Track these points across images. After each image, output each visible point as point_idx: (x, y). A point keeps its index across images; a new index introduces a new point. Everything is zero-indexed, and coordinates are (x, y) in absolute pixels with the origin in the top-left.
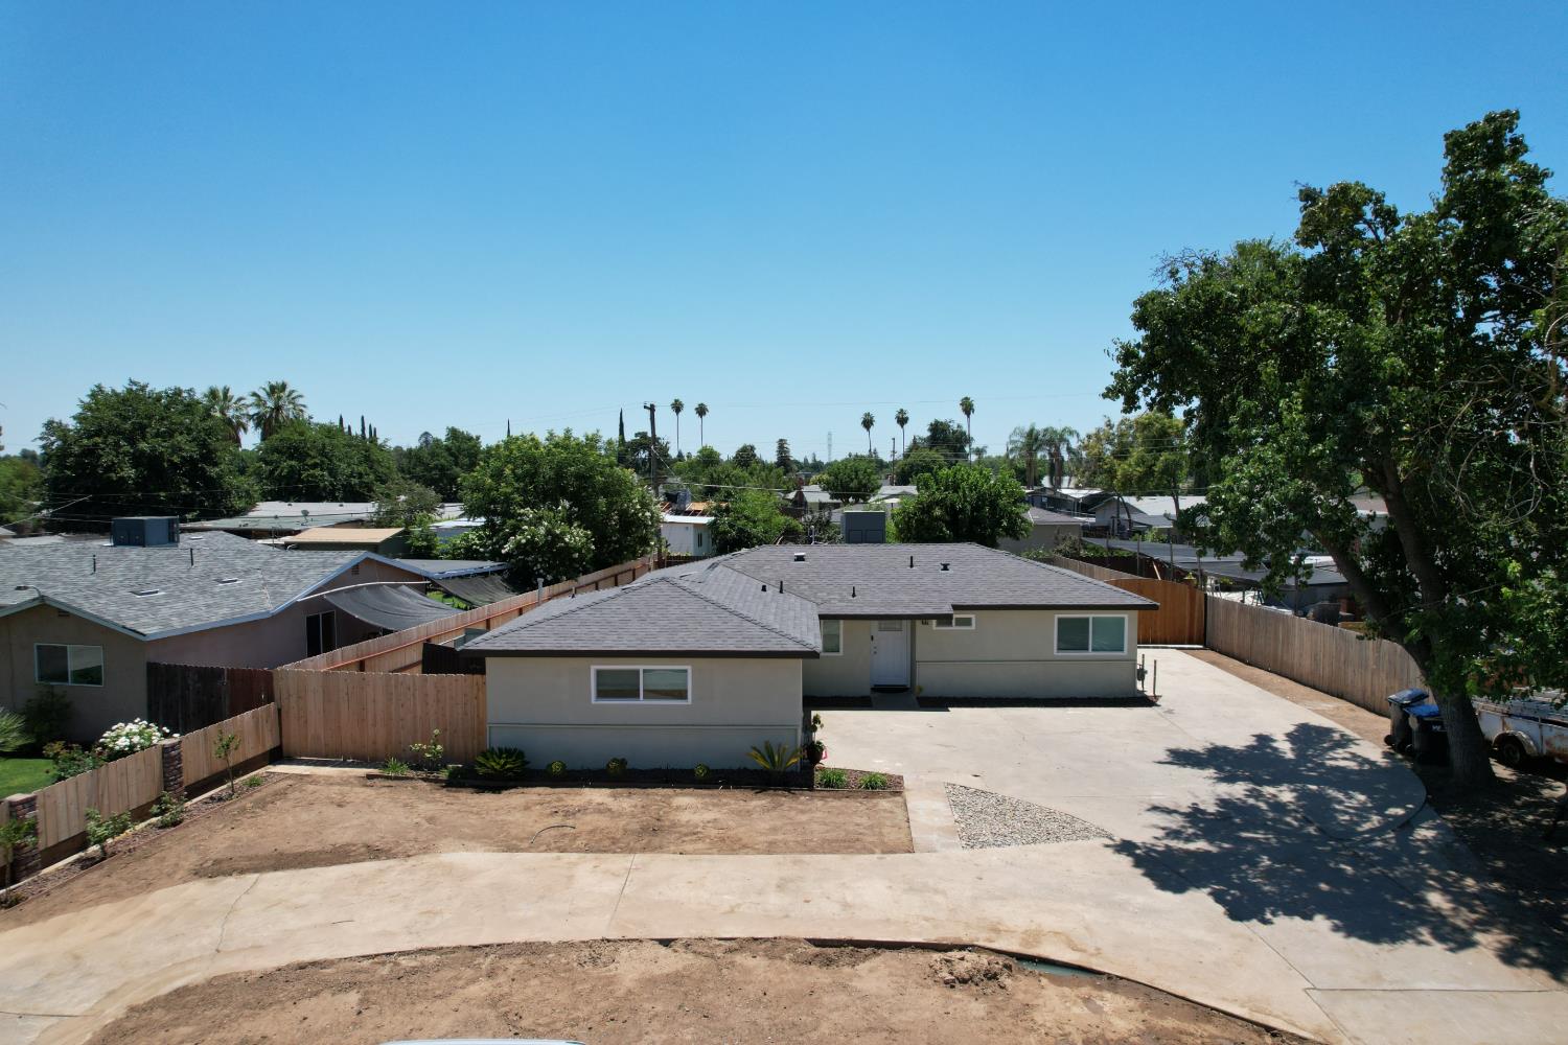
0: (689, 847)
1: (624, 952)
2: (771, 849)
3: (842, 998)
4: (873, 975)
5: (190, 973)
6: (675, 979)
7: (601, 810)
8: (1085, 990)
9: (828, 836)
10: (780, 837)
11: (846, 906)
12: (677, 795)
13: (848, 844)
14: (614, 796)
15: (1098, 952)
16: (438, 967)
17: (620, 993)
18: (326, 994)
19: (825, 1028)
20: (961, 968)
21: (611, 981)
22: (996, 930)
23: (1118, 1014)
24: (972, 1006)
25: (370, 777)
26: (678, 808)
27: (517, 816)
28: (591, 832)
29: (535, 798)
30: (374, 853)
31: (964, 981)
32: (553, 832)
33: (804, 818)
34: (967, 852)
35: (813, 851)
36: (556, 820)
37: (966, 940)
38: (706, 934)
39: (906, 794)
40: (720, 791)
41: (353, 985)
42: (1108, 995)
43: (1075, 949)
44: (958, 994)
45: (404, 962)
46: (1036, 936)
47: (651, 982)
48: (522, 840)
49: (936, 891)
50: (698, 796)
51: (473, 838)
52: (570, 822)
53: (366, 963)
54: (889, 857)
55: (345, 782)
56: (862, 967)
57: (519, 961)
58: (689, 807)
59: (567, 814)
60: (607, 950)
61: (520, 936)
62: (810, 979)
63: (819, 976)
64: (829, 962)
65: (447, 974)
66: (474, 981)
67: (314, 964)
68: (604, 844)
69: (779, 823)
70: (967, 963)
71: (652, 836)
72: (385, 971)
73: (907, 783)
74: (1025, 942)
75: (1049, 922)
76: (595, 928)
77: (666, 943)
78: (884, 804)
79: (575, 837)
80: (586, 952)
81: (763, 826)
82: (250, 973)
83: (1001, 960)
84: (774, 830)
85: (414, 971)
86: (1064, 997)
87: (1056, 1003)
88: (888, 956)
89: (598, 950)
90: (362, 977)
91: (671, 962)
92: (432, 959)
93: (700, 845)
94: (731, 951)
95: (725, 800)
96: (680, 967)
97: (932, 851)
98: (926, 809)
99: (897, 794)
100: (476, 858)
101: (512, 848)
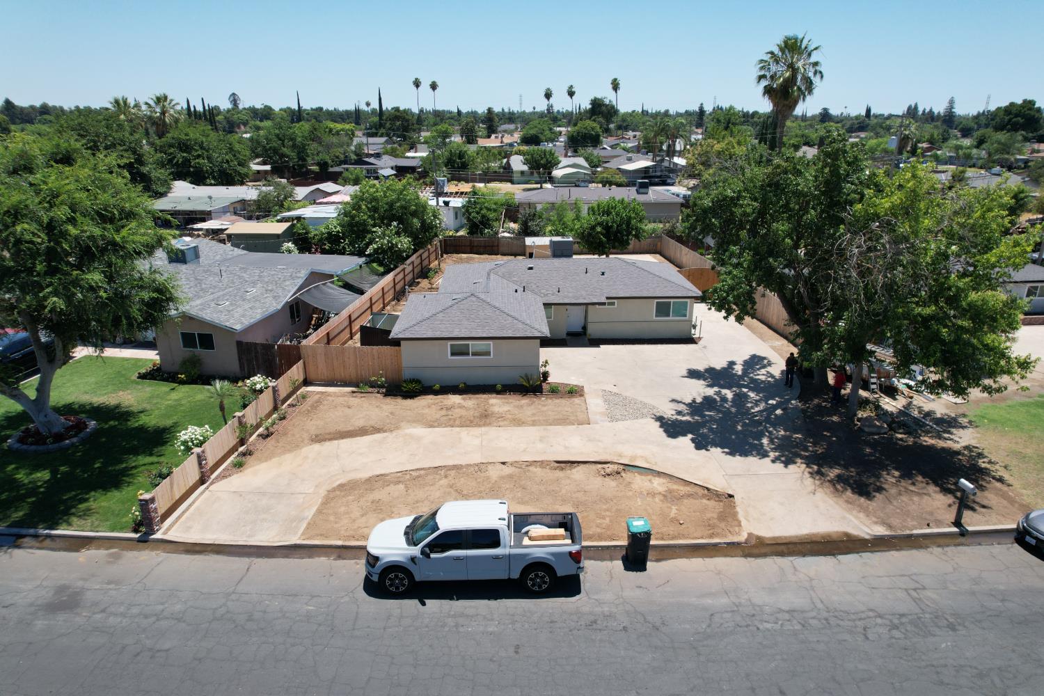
0: (501, 423)
1: (490, 467)
2: (534, 423)
3: (568, 481)
4: (578, 473)
5: (338, 479)
6: (510, 476)
7: (461, 407)
8: (649, 477)
9: (556, 417)
10: (536, 418)
11: (566, 447)
12: (490, 398)
13: (563, 421)
14: (464, 399)
15: (656, 464)
16: (427, 475)
17: (493, 482)
18: (392, 485)
19: (564, 491)
20: (608, 471)
21: (488, 478)
22: (620, 456)
23: (658, 484)
24: (611, 483)
25: (353, 392)
26: (492, 405)
27: (426, 411)
28: (460, 417)
29: (430, 401)
30: (377, 430)
31: (609, 475)
32: (445, 418)
33: (545, 409)
34: (610, 424)
35: (551, 425)
36: (444, 412)
37: (609, 460)
38: (517, 459)
39: (586, 396)
40: (507, 396)
41: (399, 482)
42: (657, 478)
43: (648, 463)
44: (607, 479)
45: (414, 474)
46: (634, 458)
47: (502, 478)
48: (433, 422)
49: (599, 441)
50: (499, 398)
51: (414, 422)
52: (450, 413)
53: (399, 474)
54: (580, 426)
55: (343, 395)
56: (574, 471)
57: (454, 472)
58: (497, 404)
59: (448, 409)
60: (483, 467)
61: (451, 463)
62: (556, 475)
63: (559, 474)
64: (562, 469)
65: (430, 477)
66: (440, 479)
67: (382, 475)
68: (468, 423)
69: (534, 411)
70: (610, 468)
71: (485, 418)
72: (408, 477)
73: (586, 390)
74: (631, 460)
75: (639, 452)
76: (476, 458)
77: (504, 463)
78: (577, 400)
79: (455, 420)
80: (477, 468)
81: (529, 413)
82: (361, 479)
83: (622, 467)
84: (534, 415)
85: (418, 477)
86: (643, 480)
87: (639, 482)
88: (582, 466)
89: (480, 467)
90: (401, 479)
91: (507, 470)
92: (422, 472)
93: (505, 423)
94: (527, 466)
95: (510, 401)
96: (511, 472)
97: (597, 423)
98: (594, 403)
99: (582, 395)
100: (419, 431)
101: (431, 426)
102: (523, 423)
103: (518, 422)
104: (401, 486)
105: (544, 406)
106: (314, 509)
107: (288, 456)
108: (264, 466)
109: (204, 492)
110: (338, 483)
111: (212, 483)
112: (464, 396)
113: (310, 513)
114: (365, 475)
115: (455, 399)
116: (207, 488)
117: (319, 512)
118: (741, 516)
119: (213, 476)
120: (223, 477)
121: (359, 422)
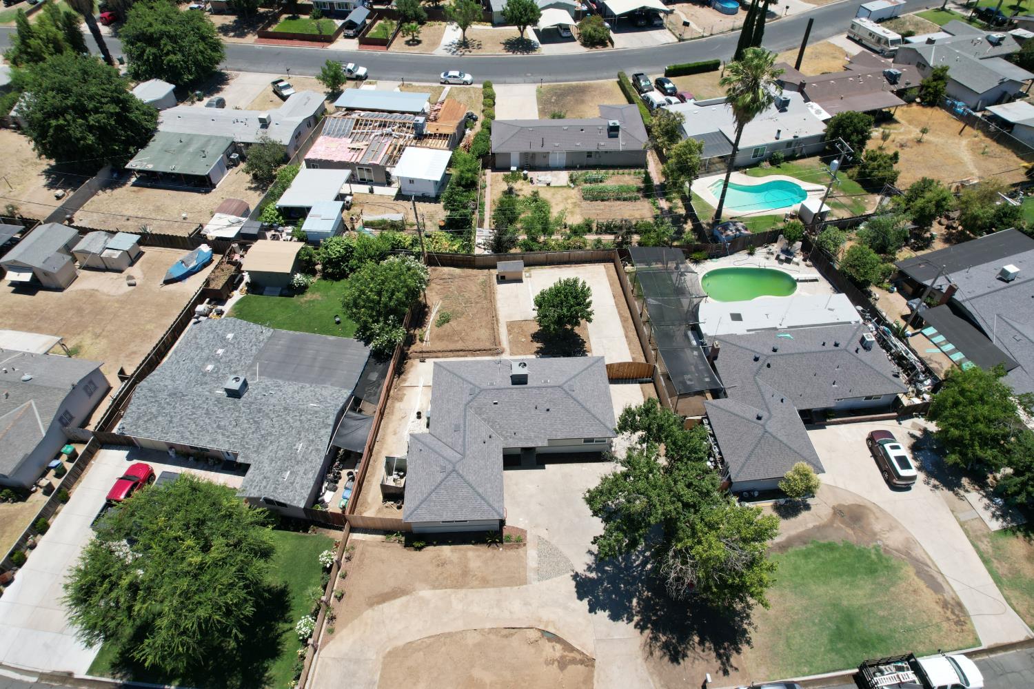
0: (474, 584)
1: (468, 634)
2: (494, 584)
3: (510, 650)
4: (515, 641)
5: (388, 646)
6: (479, 643)
7: (450, 561)
8: (553, 644)
9: (507, 575)
10: (495, 576)
11: (511, 612)
12: (469, 549)
13: (512, 580)
14: (452, 551)
15: (558, 629)
16: (434, 642)
17: (469, 649)
18: (417, 652)
19: (507, 658)
21: (467, 645)
22: (540, 621)
23: (557, 651)
24: (532, 652)
25: (383, 542)
26: (469, 558)
27: (430, 567)
28: (450, 575)
29: (431, 554)
30: (402, 592)
31: (531, 642)
33: (501, 562)
34: (538, 583)
35: (503, 585)
36: (440, 569)
37: (534, 625)
38: (483, 627)
39: (527, 545)
40: (479, 547)
41: (420, 649)
42: (557, 645)
43: (555, 628)
44: (529, 648)
45: (428, 641)
46: (547, 624)
47: (475, 645)
48: (435, 581)
49: (530, 604)
50: (474, 550)
51: (424, 581)
52: (444, 570)
53: (420, 642)
54: (521, 587)
55: (377, 545)
56: (514, 637)
57: (448, 639)
59: (442, 565)
61: (447, 630)
62: (503, 643)
63: (505, 642)
64: (506, 636)
65: (437, 644)
66: (441, 647)
67: (410, 643)
68: (455, 583)
69: (494, 567)
70: (533, 635)
71: (465, 578)
72: (425, 644)
73: (528, 536)
74: (546, 626)
75: (553, 618)
76: (461, 625)
77: (476, 631)
78: (521, 552)
79: (447, 579)
80: (461, 636)
81: (491, 569)
82: (400, 647)
83: (540, 633)
84: (494, 572)
85: (430, 644)
86: (549, 646)
87: (548, 649)
88: (518, 633)
89: (463, 635)
90: (421, 647)
91: (478, 638)
92: (432, 639)
93: (477, 583)
94: (488, 633)
95: (481, 552)
97: (531, 583)
98: (531, 554)
99: (525, 545)
100: (426, 593)
101: (434, 588)
102: (488, 583)
103: (485, 582)
104: (421, 653)
105: (501, 560)
106: (379, 673)
107: (356, 622)
108: (344, 632)
109: (318, 657)
110: (388, 650)
111: (320, 650)
112: (452, 546)
113: (377, 677)
114: (400, 643)
115: (446, 550)
116: (319, 654)
117: (382, 676)
118: (595, 682)
119: (319, 643)
120: (325, 643)
121: (391, 584)
